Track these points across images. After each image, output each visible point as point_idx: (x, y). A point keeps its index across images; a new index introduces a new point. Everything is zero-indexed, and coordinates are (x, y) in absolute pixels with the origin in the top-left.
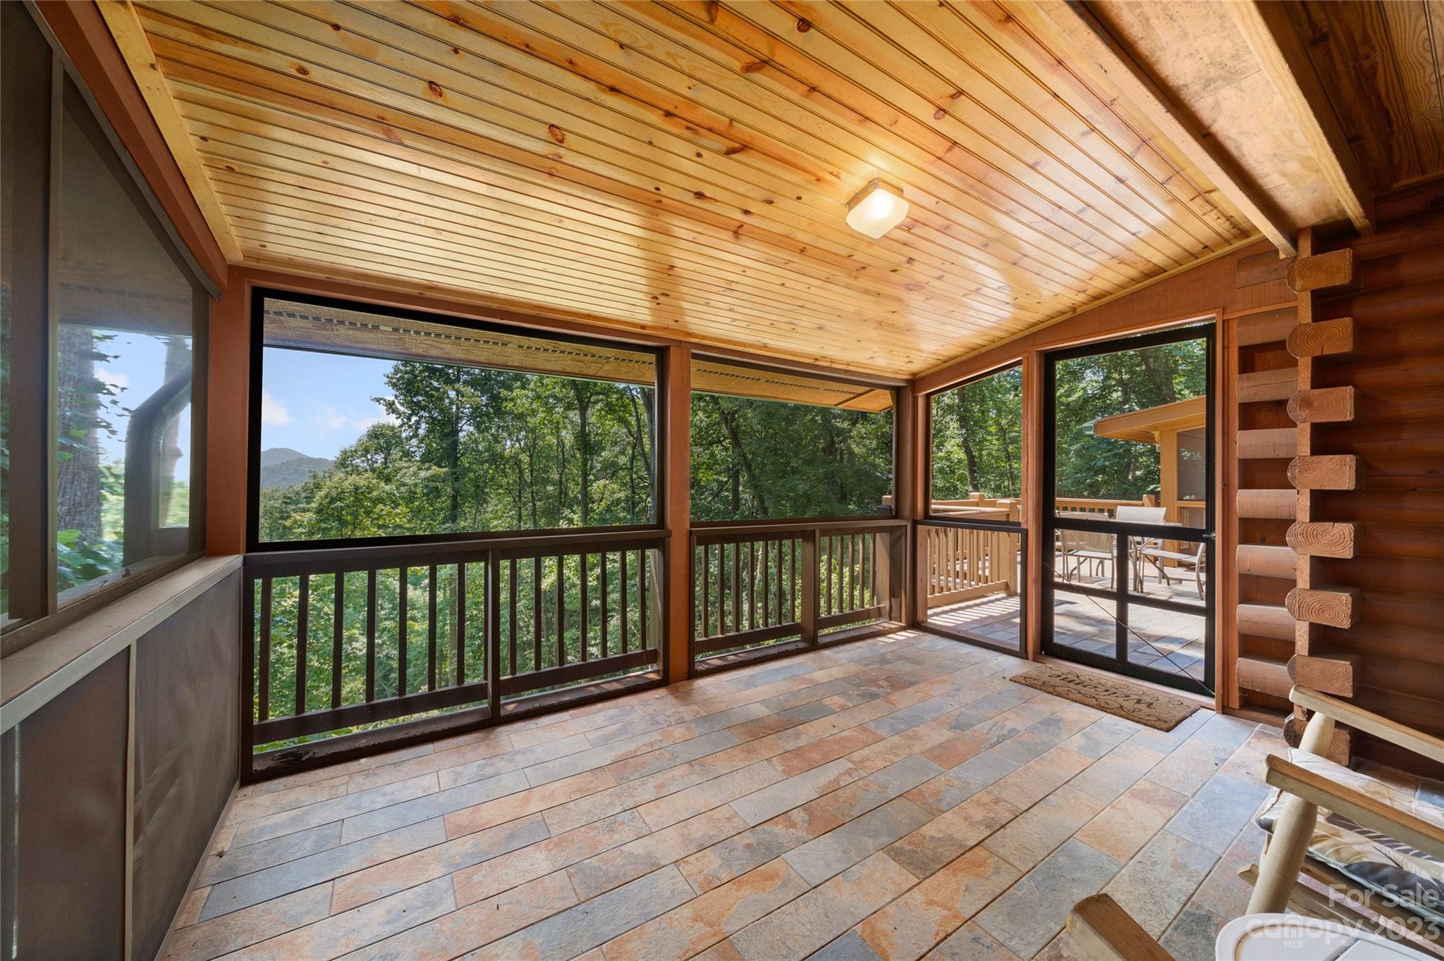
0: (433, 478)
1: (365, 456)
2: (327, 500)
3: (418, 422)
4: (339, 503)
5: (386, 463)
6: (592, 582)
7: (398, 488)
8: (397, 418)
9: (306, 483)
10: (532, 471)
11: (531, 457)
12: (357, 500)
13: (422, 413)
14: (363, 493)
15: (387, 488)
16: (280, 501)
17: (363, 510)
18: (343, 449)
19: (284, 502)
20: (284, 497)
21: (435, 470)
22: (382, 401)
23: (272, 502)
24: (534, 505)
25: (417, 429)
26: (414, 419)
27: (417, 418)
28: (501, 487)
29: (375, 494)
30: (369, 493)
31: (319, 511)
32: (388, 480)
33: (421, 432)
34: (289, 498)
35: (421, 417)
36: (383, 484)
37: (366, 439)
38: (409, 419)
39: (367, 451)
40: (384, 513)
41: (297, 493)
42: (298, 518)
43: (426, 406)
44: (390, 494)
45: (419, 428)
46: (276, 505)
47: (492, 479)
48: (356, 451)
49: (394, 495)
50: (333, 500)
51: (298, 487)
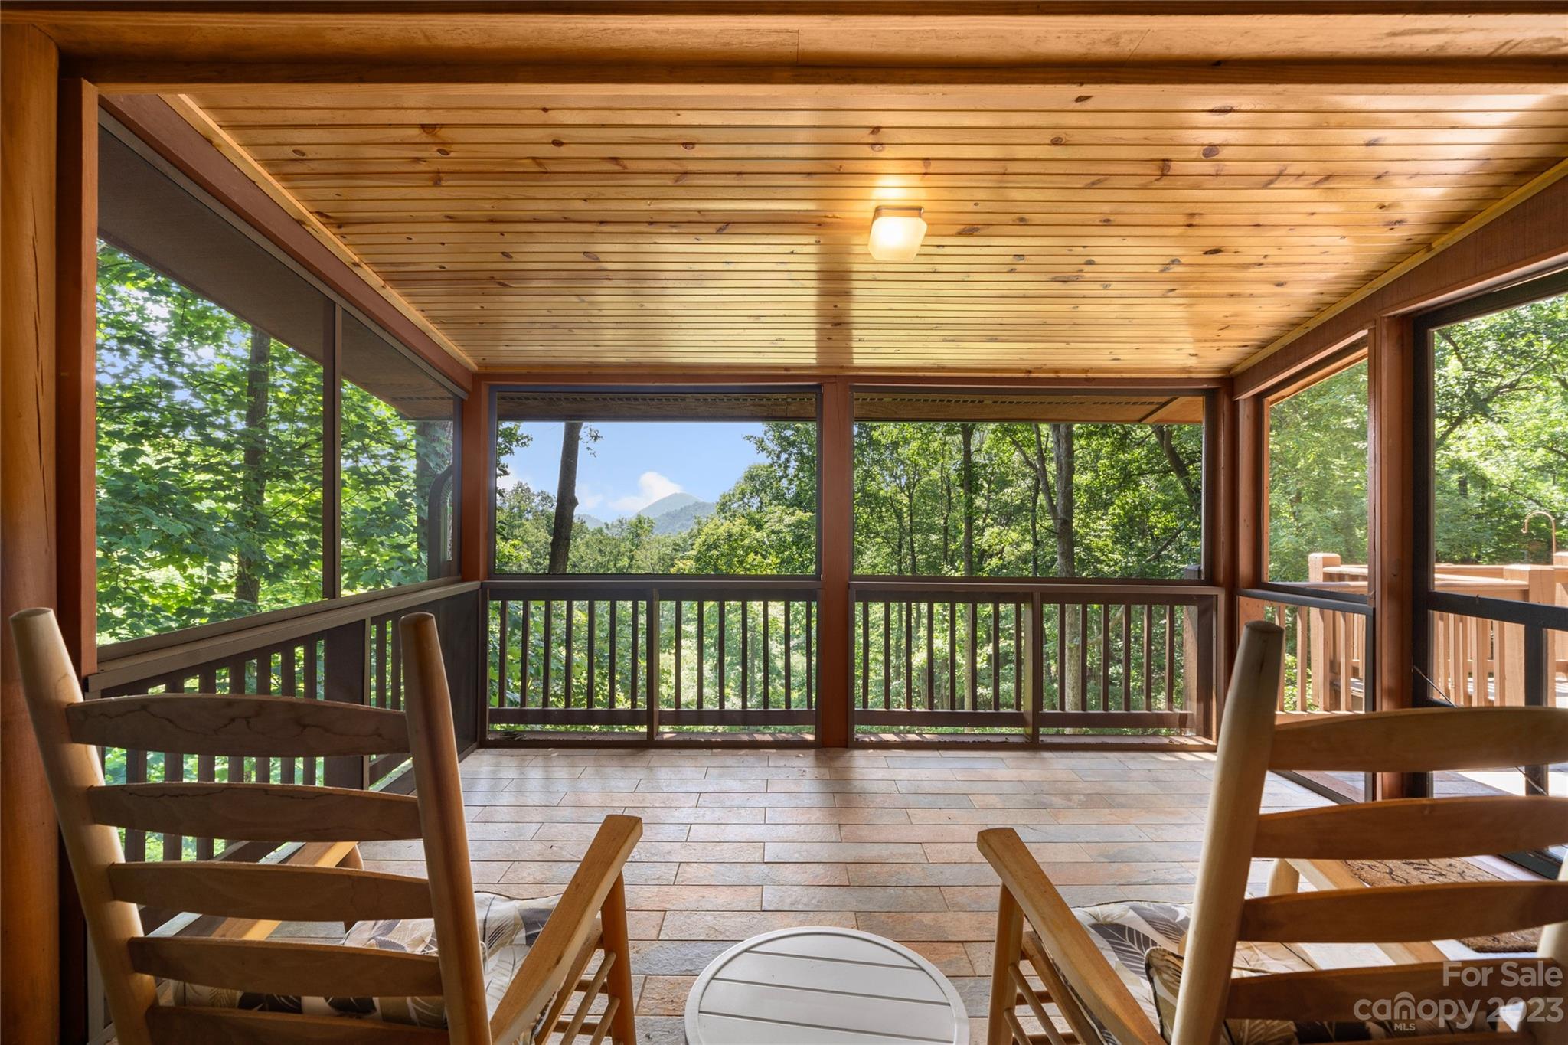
0: (800, 524)
1: (742, 500)
2: (704, 548)
3: (787, 460)
4: (714, 552)
5: (761, 507)
6: (982, 664)
7: (768, 536)
8: (768, 457)
9: (692, 530)
10: (911, 515)
11: (910, 497)
12: (732, 549)
13: (791, 449)
14: (735, 540)
15: (759, 535)
16: (671, 548)
17: (736, 559)
18: (722, 493)
19: (674, 549)
20: (674, 544)
21: (801, 514)
22: (752, 439)
23: (664, 549)
24: (914, 558)
25: (786, 468)
26: (784, 456)
27: (786, 456)
28: (877, 534)
29: (746, 542)
30: (742, 540)
31: (698, 560)
32: (759, 527)
33: (791, 471)
34: (678, 545)
35: (790, 455)
36: (754, 531)
37: (743, 481)
38: (778, 457)
39: (743, 494)
40: (755, 563)
41: (685, 540)
42: (681, 565)
43: (794, 441)
44: (761, 543)
45: (789, 467)
46: (667, 552)
47: (866, 525)
48: (733, 495)
49: (764, 543)
50: (709, 548)
51: (685, 534)
